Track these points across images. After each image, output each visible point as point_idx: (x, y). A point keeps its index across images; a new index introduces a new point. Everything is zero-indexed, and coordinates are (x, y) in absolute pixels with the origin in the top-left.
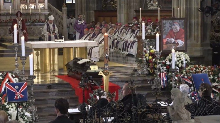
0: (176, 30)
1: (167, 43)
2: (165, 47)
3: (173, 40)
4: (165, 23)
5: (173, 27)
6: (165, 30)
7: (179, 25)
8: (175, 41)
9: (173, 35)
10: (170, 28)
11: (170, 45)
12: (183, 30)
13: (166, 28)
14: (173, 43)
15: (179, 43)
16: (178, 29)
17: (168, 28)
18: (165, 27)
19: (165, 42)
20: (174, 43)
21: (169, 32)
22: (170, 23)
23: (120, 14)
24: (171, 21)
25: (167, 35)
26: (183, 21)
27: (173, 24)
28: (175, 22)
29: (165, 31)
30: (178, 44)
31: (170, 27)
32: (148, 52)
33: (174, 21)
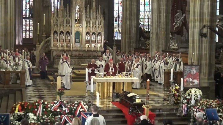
0: (194, 73)
1: (187, 81)
2: (185, 84)
3: (191, 80)
4: (186, 68)
5: (191, 71)
6: (186, 72)
7: (196, 69)
8: (192, 81)
9: (191, 76)
10: (189, 72)
11: (189, 83)
12: (198, 73)
13: (186, 71)
14: (191, 82)
15: (195, 82)
16: (195, 72)
17: (188, 71)
18: (186, 70)
19: (185, 81)
20: (192, 82)
21: (188, 75)
22: (189, 68)
25: (187, 76)
26: (198, 67)
27: (191, 69)
28: (193, 68)
29: (185, 73)
30: (194, 82)
31: (189, 70)
32: (174, 88)
33: (192, 67)
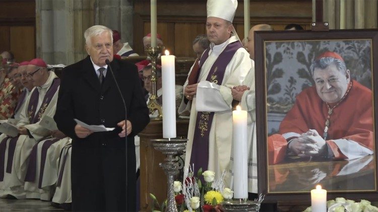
0: (334, 88)
1: (288, 155)
2: (278, 175)
3: (318, 142)
4: (278, 58)
5: (318, 74)
6: (277, 88)
7: (348, 63)
8: (326, 147)
9: (316, 115)
10: (301, 82)
11: (302, 164)
12: (369, 92)
13: (283, 82)
14: (316, 158)
15: (350, 156)
16: (343, 83)
17: (292, 81)
18: (279, 73)
19: (277, 149)
20: (324, 155)
21: (297, 103)
22: (300, 56)
23: (50, 9)
24: (304, 48)
25: (289, 115)
26: (368, 43)
27: (317, 59)
28: (325, 52)
29: (275, 97)
30: (342, 159)
31: (302, 73)
32: (196, 201)
33: (323, 45)
